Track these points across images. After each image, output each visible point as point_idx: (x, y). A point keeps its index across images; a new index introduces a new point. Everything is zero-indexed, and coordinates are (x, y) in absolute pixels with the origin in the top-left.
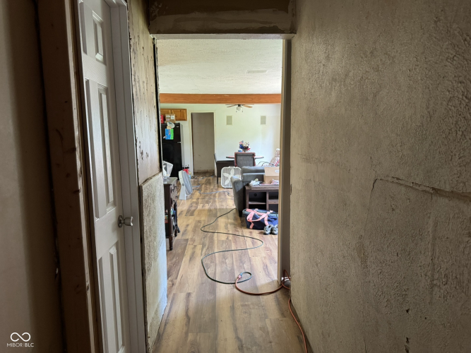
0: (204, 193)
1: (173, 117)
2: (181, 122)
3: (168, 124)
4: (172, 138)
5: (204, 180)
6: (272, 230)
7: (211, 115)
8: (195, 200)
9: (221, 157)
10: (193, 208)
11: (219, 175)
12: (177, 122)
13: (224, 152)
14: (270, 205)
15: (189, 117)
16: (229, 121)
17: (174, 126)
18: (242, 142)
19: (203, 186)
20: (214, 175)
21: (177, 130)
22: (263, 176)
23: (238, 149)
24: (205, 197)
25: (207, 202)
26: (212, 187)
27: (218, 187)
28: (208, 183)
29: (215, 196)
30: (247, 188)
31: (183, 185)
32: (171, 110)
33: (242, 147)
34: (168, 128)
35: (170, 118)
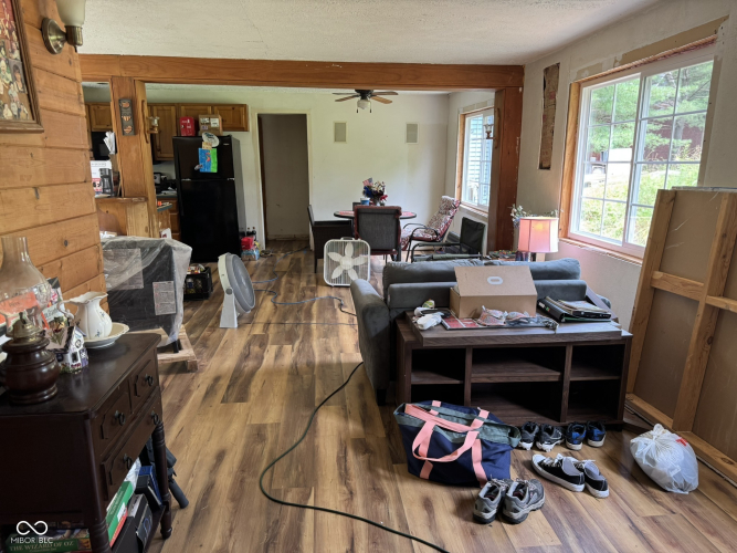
0: (284, 302)
1: (216, 122)
2: (235, 135)
3: (204, 137)
4: (214, 169)
5: (288, 261)
6: (503, 506)
7: (300, 121)
8: (258, 330)
9: (322, 212)
10: (250, 364)
11: (319, 254)
12: (226, 134)
13: (330, 200)
14: (474, 386)
15: (253, 124)
16: (340, 132)
17: (216, 142)
18: (370, 180)
19: (284, 280)
20: (308, 246)
21: (226, 151)
22: (447, 291)
23: (360, 197)
24: (284, 317)
25: (290, 338)
26: (303, 284)
27: (317, 283)
28: (295, 270)
29: (309, 315)
30: (402, 328)
31: (229, 292)
32: (213, 105)
33: (368, 191)
34: (205, 146)
35: (209, 124)
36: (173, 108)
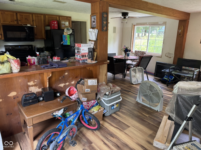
1: (67, 24)
3: (66, 30)
17: (70, 32)
34: (65, 34)
35: (65, 24)
36: (42, 16)
